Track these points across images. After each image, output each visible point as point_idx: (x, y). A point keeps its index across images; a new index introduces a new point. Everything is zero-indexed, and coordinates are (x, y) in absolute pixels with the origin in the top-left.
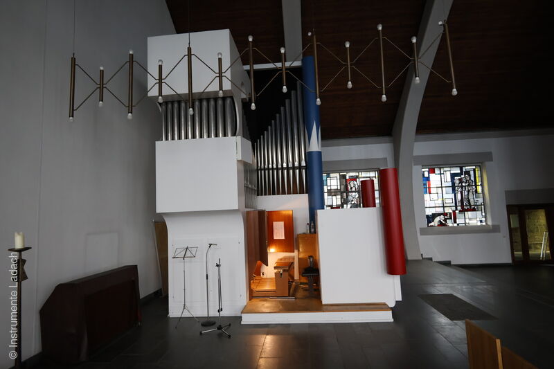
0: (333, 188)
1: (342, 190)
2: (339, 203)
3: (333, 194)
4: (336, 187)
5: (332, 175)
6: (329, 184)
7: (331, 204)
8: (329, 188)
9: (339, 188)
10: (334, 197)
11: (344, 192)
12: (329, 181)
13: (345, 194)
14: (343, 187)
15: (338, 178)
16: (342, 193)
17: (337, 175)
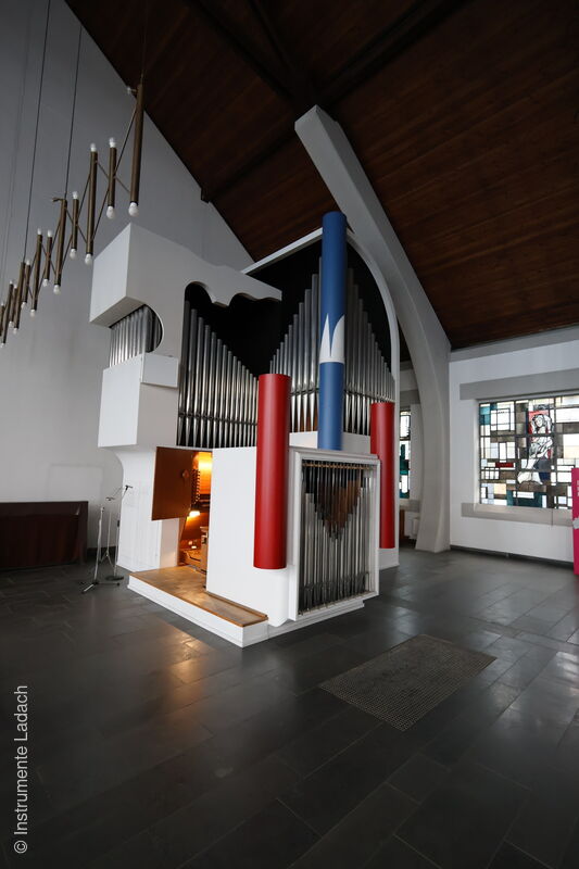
0: (501, 428)
1: (519, 432)
2: (512, 456)
3: (500, 439)
4: (506, 427)
5: (500, 406)
6: (493, 421)
7: (496, 457)
8: (494, 428)
9: (513, 428)
10: (502, 445)
11: (522, 436)
12: (493, 417)
13: (525, 439)
14: (520, 426)
15: (512, 409)
16: (517, 438)
17: (511, 405)
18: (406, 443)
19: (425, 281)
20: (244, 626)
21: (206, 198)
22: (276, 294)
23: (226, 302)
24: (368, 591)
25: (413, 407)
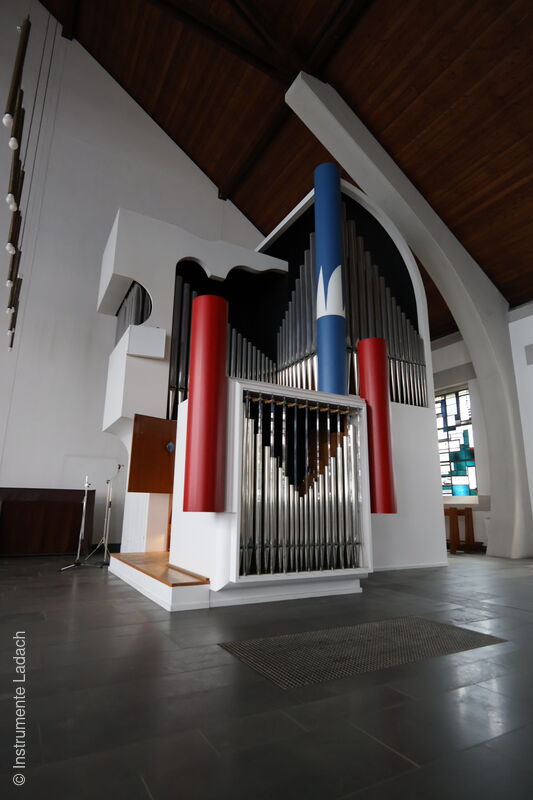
18: (469, 428)
19: (459, 233)
20: (174, 585)
21: (223, 196)
22: (282, 265)
23: (223, 274)
24: (357, 566)
25: (471, 383)
